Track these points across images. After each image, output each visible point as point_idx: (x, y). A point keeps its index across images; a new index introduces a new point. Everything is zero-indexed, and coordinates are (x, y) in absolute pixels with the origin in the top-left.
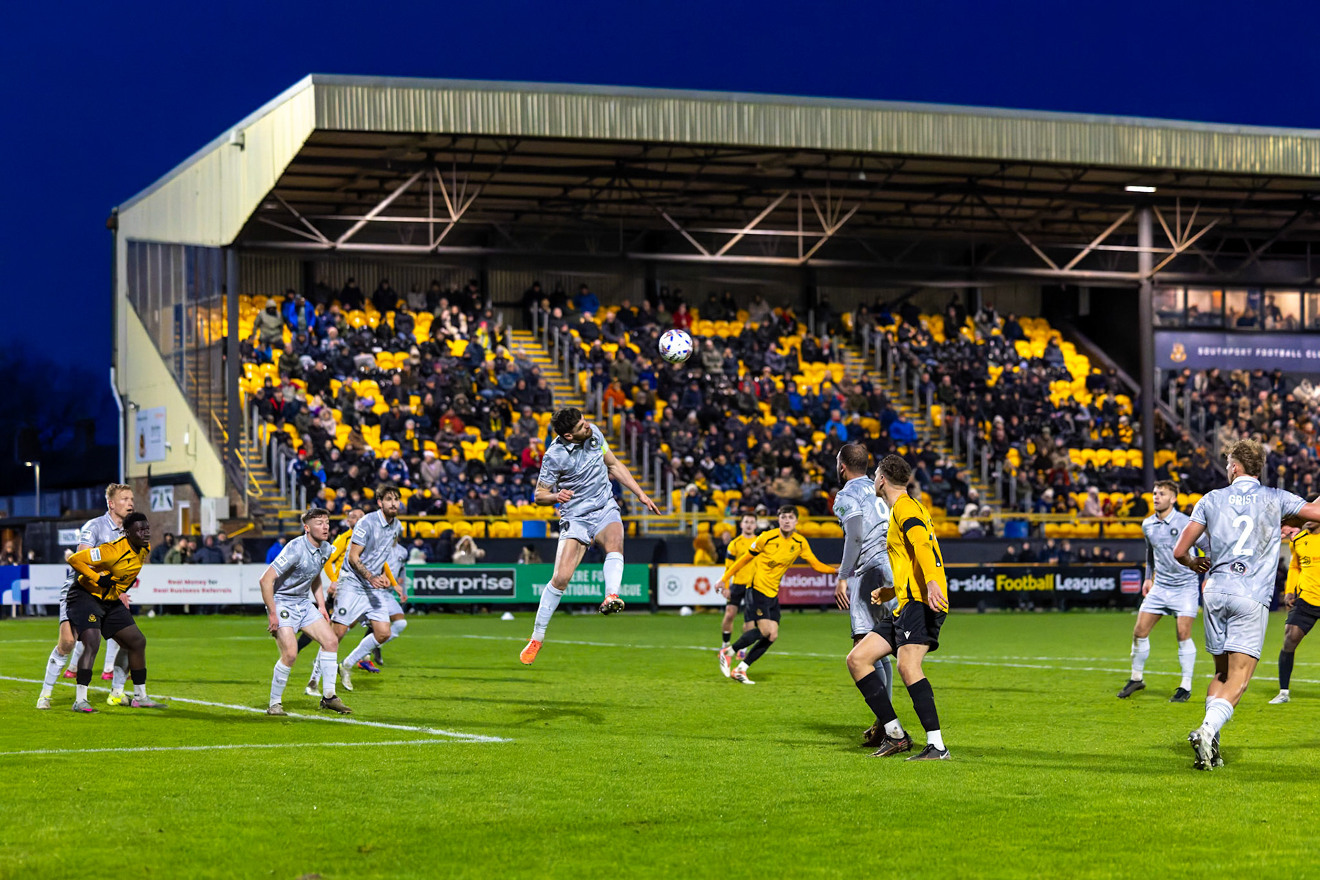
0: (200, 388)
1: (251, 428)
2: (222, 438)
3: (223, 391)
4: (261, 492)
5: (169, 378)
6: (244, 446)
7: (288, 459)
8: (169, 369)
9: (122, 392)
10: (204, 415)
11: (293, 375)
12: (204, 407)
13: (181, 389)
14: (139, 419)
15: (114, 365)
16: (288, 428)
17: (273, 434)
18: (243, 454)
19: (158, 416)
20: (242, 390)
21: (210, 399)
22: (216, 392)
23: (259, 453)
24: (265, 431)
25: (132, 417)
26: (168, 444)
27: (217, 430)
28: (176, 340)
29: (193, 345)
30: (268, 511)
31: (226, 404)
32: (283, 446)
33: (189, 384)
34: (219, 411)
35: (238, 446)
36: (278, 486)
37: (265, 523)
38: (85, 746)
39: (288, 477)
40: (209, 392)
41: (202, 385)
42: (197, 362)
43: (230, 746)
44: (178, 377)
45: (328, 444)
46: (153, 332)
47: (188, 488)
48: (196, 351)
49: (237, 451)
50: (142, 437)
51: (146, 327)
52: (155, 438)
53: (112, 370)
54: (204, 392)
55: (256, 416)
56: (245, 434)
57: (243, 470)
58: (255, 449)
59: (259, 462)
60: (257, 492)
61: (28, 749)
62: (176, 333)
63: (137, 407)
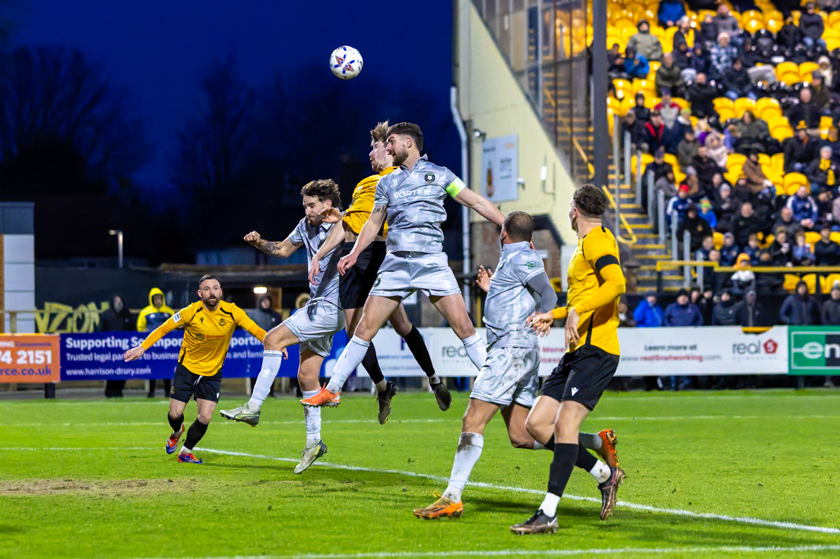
0: (560, 111)
1: (622, 160)
2: (587, 172)
3: (588, 114)
4: (635, 238)
5: (521, 99)
6: (613, 182)
7: (667, 198)
8: (522, 88)
9: (465, 118)
10: (564, 143)
11: (675, 92)
12: (565, 134)
13: (536, 112)
14: (486, 151)
15: (455, 84)
16: (670, 159)
17: (650, 167)
18: (612, 191)
19: (509, 145)
20: (610, 112)
21: (571, 125)
22: (578, 116)
23: (632, 191)
24: (639, 162)
25: (477, 148)
26: (521, 180)
27: (581, 162)
28: (530, 53)
29: (550, 57)
30: (643, 262)
31: (591, 129)
32: (662, 181)
33: (547, 106)
34: (584, 139)
35: (607, 182)
36: (655, 231)
37: (640, 278)
38: (434, 548)
39: (668, 219)
40: (571, 115)
41: (562, 106)
42: (555, 79)
43: (609, 550)
44: (533, 98)
45: (717, 178)
46: (502, 42)
47: (546, 234)
48: (554, 65)
49: (604, 188)
50: (490, 173)
51: (493, 36)
52: (505, 173)
53: (453, 91)
54: (564, 115)
55: (628, 145)
56: (615, 167)
57: (613, 211)
58: (627, 186)
59: (632, 201)
60: (630, 239)
61: (366, 550)
62: (531, 44)
63: (483, 135)
